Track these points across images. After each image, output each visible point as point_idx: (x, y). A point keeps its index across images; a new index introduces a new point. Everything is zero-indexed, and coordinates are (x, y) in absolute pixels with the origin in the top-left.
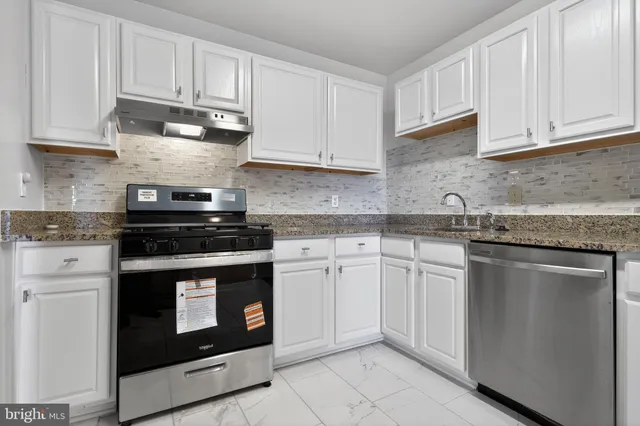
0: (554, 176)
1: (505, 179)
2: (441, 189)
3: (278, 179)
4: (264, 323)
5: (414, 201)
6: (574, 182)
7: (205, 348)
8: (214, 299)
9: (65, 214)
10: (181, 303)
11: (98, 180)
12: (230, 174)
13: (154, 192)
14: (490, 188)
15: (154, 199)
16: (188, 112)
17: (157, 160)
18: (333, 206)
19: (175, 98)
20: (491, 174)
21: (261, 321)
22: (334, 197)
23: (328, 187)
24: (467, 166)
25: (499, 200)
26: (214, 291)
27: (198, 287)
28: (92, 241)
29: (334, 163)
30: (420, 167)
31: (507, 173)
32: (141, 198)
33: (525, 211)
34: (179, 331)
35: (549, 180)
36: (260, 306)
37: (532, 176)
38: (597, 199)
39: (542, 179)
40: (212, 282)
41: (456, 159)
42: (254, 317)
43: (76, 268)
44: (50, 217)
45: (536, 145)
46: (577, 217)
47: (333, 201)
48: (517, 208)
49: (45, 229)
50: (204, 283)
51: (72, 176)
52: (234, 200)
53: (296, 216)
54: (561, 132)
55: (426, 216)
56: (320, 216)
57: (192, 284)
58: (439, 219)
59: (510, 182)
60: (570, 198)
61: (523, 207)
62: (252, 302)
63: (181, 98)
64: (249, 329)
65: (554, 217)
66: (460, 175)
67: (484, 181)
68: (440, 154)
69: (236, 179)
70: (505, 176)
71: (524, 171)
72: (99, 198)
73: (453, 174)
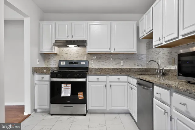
1: (171, 55)
3: (100, 57)
4: (83, 98)
7: (68, 101)
8: (70, 90)
9: (48, 68)
10: (63, 89)
11: (54, 60)
12: (86, 56)
13: (65, 62)
15: (64, 64)
16: (71, 41)
17: (67, 53)
18: (121, 65)
19: (67, 38)
21: (82, 97)
22: (121, 62)
23: (119, 58)
26: (70, 87)
27: (66, 86)
28: (46, 74)
29: (115, 51)
31: (172, 52)
32: (62, 64)
34: (62, 96)
36: (82, 93)
40: (70, 85)
42: (80, 96)
43: (44, 79)
44: (45, 68)
47: (121, 63)
49: (43, 71)
50: (68, 85)
51: (49, 59)
52: (85, 64)
53: (106, 69)
56: (116, 69)
57: (65, 85)
61: (175, 66)
62: (80, 92)
63: (69, 38)
64: (79, 99)
69: (87, 57)
72: (54, 64)
73: (160, 52)
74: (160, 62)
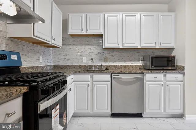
0: (116, 55)
2: (81, 56)
5: (68, 60)
6: (120, 57)
14: (99, 57)
20: (99, 53)
23: (39, 52)
24: (91, 49)
25: (101, 61)
27: (56, 110)
30: (71, 47)
31: (104, 53)
33: (109, 64)
35: (114, 55)
36: (65, 113)
37: (110, 54)
38: (125, 61)
41: (87, 46)
46: (121, 65)
47: (40, 59)
48: (106, 63)
50: (57, 107)
52: (17, 59)
54: (126, 45)
55: (75, 66)
58: (80, 66)
59: (104, 56)
60: (119, 60)
61: (108, 63)
65: (116, 65)
66: (88, 52)
67: (97, 54)
68: (80, 43)
70: (103, 53)
71: (108, 53)
73: (86, 51)
74: (85, 59)
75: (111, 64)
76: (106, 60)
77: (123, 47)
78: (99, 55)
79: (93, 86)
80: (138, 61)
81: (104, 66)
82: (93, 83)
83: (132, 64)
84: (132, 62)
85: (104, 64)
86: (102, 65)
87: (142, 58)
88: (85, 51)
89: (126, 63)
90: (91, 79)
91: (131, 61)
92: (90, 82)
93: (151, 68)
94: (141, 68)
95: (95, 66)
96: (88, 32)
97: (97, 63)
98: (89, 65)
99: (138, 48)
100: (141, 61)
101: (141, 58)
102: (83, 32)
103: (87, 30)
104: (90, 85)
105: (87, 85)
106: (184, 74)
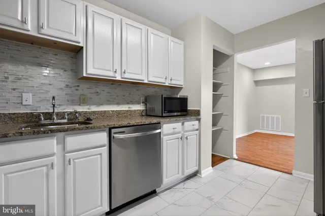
0: (102, 92)
1: (77, 90)
2: (14, 89)
6: (110, 96)
14: (66, 94)
20: (67, 85)
25: (73, 102)
31: (78, 86)
33: (89, 109)
35: (100, 93)
37: (92, 91)
39: (98, 92)
45: (116, 78)
46: (114, 111)
59: (80, 92)
60: (109, 102)
61: (88, 107)
65: (105, 111)
67: (61, 89)
70: (77, 88)
71: (88, 87)
73: (30, 79)
74: (28, 99)
75: (94, 109)
76: (83, 101)
77: (122, 78)
78: (68, 91)
79: (66, 163)
80: (138, 103)
81: (80, 113)
82: (64, 156)
83: (129, 108)
84: (130, 106)
85: (80, 109)
86: (76, 112)
87: (144, 98)
88: (27, 79)
89: (121, 106)
90: (61, 146)
91: (128, 103)
92: (55, 157)
93: (164, 115)
94: (143, 114)
95: (57, 114)
96: (43, 31)
97: (62, 107)
98: (43, 113)
99: (145, 82)
100: (142, 104)
101: (142, 99)
102: (25, 27)
103: (39, 27)
104: (55, 162)
105: (47, 165)
106: (199, 120)
